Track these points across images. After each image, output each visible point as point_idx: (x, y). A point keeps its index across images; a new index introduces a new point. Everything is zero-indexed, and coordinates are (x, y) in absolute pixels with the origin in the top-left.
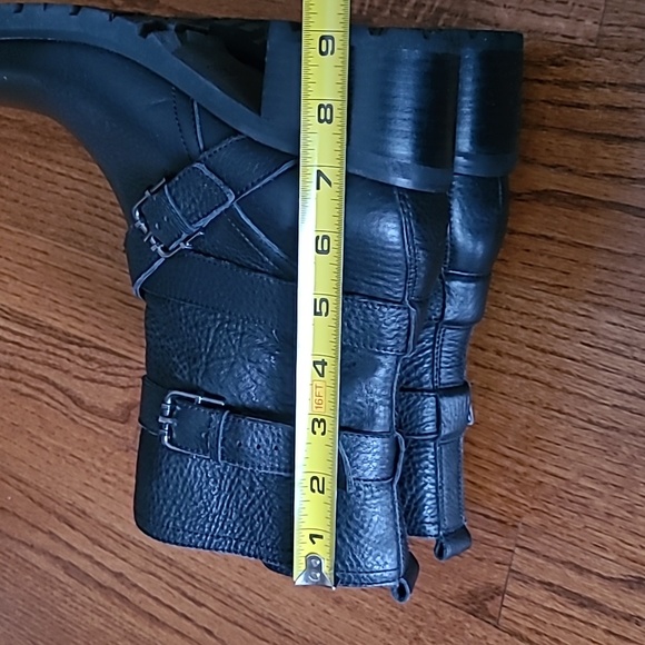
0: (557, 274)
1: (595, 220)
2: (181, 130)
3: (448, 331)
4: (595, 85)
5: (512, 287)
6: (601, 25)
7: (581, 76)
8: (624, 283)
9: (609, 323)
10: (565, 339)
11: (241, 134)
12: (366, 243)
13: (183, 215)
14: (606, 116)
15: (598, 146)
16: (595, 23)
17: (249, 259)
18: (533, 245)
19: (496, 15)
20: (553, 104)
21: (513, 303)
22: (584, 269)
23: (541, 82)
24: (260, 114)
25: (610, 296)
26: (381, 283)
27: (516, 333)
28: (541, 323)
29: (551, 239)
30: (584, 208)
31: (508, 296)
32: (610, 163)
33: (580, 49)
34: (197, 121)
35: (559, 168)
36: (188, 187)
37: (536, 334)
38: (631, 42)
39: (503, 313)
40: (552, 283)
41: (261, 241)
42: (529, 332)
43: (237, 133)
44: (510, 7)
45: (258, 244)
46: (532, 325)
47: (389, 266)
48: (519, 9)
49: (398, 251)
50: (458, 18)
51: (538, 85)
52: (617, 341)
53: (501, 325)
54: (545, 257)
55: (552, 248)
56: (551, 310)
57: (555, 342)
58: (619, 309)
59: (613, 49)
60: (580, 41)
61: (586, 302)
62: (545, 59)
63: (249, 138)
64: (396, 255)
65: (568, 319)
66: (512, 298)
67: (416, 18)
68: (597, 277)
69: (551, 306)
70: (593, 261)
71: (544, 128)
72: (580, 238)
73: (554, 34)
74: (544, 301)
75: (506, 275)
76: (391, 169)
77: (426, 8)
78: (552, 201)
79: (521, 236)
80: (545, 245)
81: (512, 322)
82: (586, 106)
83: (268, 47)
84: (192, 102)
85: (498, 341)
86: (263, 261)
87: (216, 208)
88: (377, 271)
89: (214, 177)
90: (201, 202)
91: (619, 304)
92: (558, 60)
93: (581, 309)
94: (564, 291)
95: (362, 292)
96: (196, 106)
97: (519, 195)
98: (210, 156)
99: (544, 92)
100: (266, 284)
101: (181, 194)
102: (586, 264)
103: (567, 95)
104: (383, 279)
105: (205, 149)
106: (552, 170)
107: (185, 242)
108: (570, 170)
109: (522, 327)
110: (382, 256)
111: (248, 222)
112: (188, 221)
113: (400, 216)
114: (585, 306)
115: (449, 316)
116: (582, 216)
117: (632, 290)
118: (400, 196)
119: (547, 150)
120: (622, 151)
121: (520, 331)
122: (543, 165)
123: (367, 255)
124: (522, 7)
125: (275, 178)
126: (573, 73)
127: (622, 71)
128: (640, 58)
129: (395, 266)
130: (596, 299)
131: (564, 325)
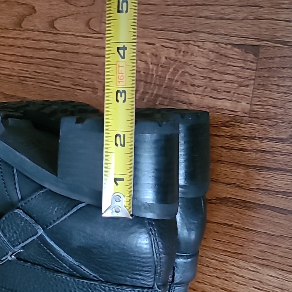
0: (236, 246)
1: (256, 215)
2: (5, 187)
3: (177, 288)
4: (250, 138)
5: (209, 254)
6: (251, 105)
7: (240, 133)
8: (276, 252)
9: (269, 276)
10: (243, 285)
11: (45, 188)
12: (129, 255)
13: (9, 241)
14: (257, 156)
15: (254, 172)
16: (248, 104)
17: (53, 264)
18: (221, 229)
19: (190, 98)
20: (226, 148)
21: (210, 263)
22: (251, 244)
23: (218, 136)
24: (57, 176)
25: (268, 260)
26: (139, 277)
27: (213, 280)
28: (228, 275)
29: (231, 226)
30: (249, 208)
31: (207, 259)
32: (262, 183)
33: (239, 118)
34: (16, 181)
35: (232, 185)
36: (11, 223)
37: (226, 282)
38: (269, 114)
39: (205, 269)
40: (233, 251)
41: (61, 255)
42: (221, 280)
43: (42, 187)
44: (197, 94)
45: (59, 256)
46: (223, 276)
47: (144, 267)
48: (202, 95)
49: (150, 258)
50: (168, 100)
51: (217, 138)
52: (275, 287)
53: (204, 276)
54: (228, 236)
55: (232, 231)
56: (234, 268)
57: (237, 287)
58: (275, 267)
59: (258, 118)
60: (239, 114)
61: (254, 263)
62: (219, 123)
63: (50, 190)
64: (148, 260)
65: (244, 273)
66: (210, 260)
67: (143, 100)
68: (260, 248)
69: (233, 265)
70: (257, 239)
71: (221, 162)
72: (248, 226)
73: (224, 109)
74: (229, 262)
75: (205, 246)
76: (143, 207)
77: (149, 94)
78: (229, 204)
79: (212, 224)
80: (227, 229)
81: (211, 274)
82: (246, 150)
83: (60, 133)
84: (13, 168)
85: (203, 285)
86: (62, 266)
87: (30, 237)
88: (136, 271)
89: (28, 218)
90: (20, 233)
91: (274, 265)
92: (227, 124)
93: (251, 267)
94: (240, 256)
95: (128, 283)
96: (15, 171)
97: (210, 200)
98: (25, 203)
99: (220, 142)
100: (65, 281)
101: (7, 227)
102: (252, 241)
103: (234, 143)
104: (140, 275)
105: (22, 199)
106: (228, 186)
107: (11, 256)
108: (239, 186)
109: (217, 277)
110: (139, 261)
111: (52, 243)
112: (12, 245)
113: (150, 236)
114: (254, 265)
115: (177, 280)
116: (248, 213)
117: (282, 257)
118: (149, 223)
119: (225, 174)
120: (269, 176)
121: (216, 280)
122: (223, 183)
123: (129, 262)
124: (204, 94)
125: (68, 217)
126: (236, 132)
127: (265, 130)
128: (275, 123)
129: (148, 266)
130: (260, 262)
131: (242, 277)
